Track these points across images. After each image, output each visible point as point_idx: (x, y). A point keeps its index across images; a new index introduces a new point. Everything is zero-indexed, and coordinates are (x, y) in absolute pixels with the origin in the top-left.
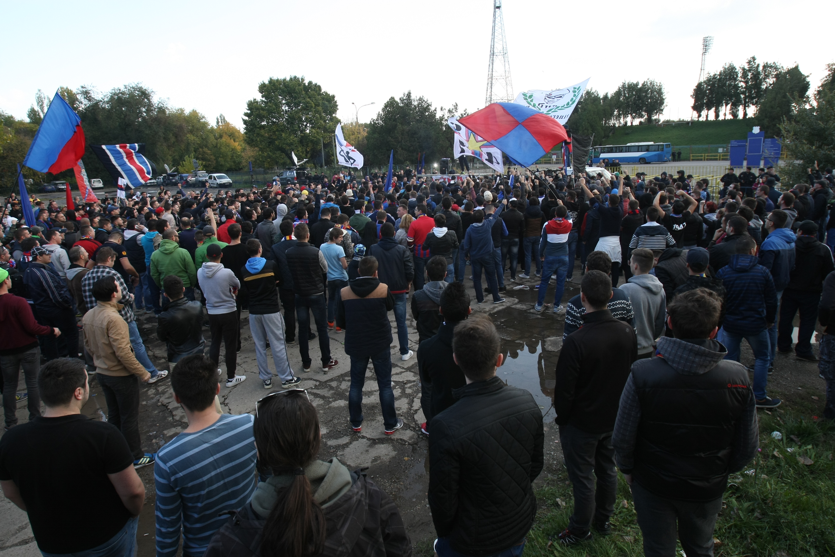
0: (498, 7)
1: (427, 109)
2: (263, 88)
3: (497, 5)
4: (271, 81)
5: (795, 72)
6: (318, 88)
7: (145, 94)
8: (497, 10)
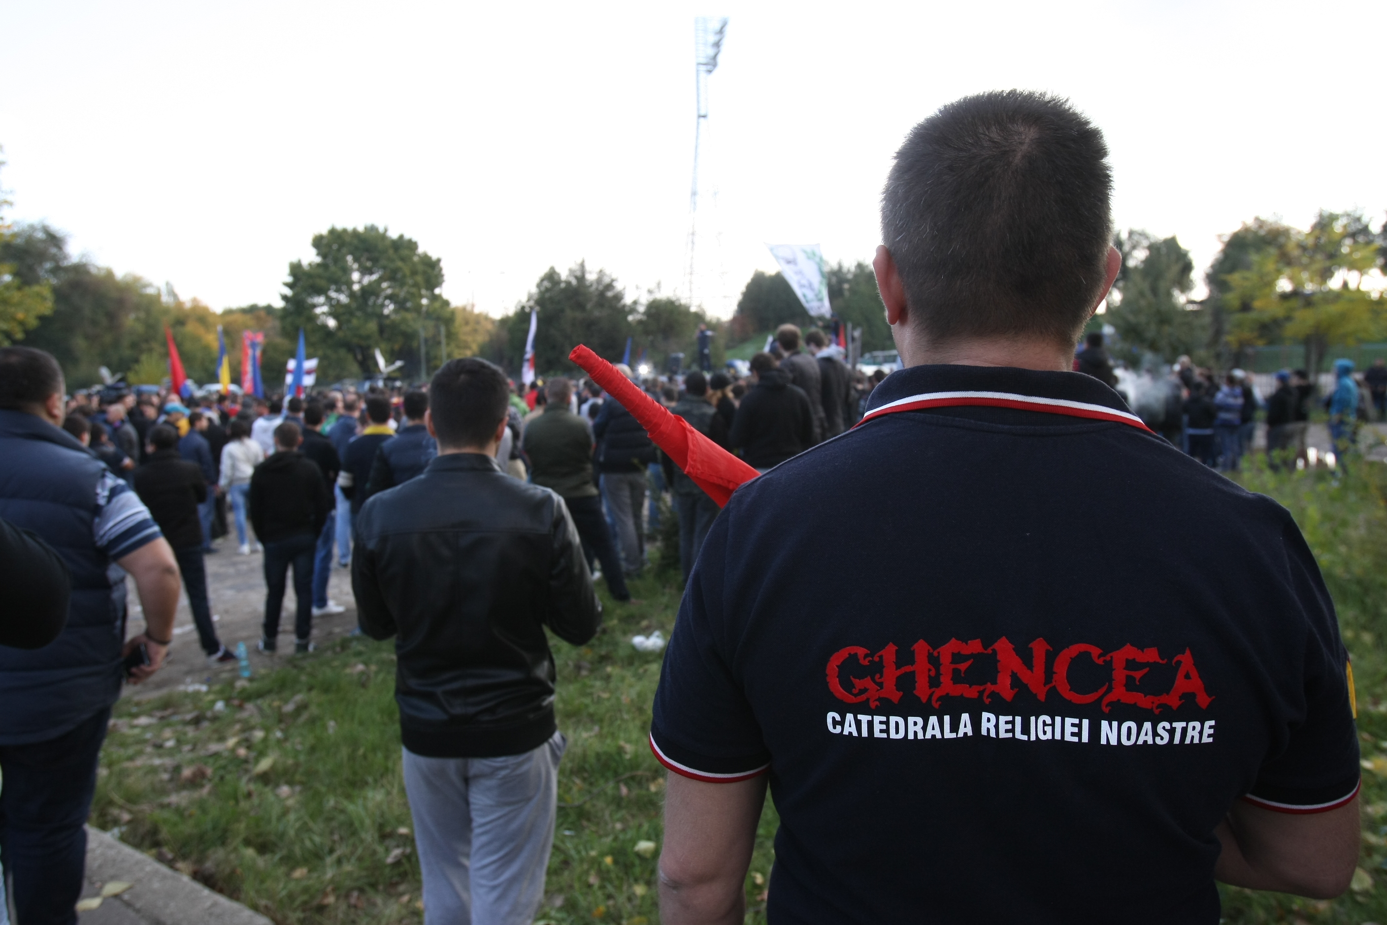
0: (704, 116)
1: (610, 286)
2: (318, 242)
3: (702, 113)
4: (333, 232)
5: (1171, 244)
6: (412, 246)
7: (54, 240)
8: (702, 120)
